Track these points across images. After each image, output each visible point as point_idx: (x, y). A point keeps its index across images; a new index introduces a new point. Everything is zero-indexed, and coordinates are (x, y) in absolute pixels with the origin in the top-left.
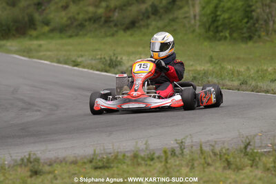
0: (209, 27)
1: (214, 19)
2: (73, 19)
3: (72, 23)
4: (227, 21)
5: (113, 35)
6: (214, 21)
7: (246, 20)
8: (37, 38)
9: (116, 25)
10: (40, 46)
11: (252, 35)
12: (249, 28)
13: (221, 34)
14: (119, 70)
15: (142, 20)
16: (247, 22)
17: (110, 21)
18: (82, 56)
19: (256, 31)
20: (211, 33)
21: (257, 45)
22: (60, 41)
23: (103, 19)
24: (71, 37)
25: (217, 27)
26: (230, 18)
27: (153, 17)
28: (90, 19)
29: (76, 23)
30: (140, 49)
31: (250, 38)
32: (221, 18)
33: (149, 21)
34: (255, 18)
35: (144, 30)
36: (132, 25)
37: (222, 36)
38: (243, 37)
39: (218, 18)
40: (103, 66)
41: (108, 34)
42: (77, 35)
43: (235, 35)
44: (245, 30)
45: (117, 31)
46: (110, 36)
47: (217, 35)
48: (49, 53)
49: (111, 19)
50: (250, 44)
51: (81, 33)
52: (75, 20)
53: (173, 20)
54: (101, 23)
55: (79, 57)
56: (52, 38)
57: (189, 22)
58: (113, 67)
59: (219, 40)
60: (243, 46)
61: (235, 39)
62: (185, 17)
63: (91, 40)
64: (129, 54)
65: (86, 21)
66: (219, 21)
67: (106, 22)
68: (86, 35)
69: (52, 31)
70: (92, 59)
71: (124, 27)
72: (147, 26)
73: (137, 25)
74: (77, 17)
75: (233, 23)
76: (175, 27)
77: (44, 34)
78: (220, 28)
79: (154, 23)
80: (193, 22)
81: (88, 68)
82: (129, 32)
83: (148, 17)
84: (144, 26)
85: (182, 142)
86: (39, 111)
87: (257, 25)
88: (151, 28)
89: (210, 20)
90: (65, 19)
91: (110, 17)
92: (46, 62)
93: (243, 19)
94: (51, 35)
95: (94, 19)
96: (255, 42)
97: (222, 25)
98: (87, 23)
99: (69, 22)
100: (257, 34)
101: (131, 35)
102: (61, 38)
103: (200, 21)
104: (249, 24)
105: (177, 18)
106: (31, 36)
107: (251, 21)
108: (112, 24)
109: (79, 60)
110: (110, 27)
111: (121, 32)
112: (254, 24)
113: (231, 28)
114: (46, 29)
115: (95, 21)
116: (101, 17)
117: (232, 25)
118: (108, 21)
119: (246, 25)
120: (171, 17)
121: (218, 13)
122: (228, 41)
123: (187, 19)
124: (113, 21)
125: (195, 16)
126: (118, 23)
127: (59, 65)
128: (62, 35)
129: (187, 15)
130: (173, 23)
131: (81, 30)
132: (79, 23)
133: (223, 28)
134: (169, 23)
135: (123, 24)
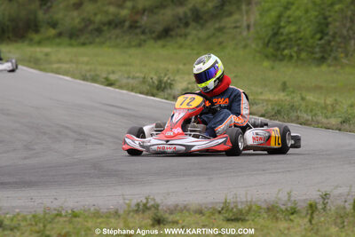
0: (269, 42)
1: (275, 31)
2: (88, 22)
3: (86, 26)
4: (292, 36)
5: (140, 45)
6: (275, 34)
7: (318, 36)
8: (39, 43)
9: (143, 33)
10: (47, 55)
11: (326, 56)
12: (322, 47)
13: (286, 52)
14: (170, 95)
15: (178, 27)
16: (321, 39)
17: (136, 27)
19: (331, 51)
20: (270, 50)
21: (332, 69)
22: (69, 50)
23: (127, 24)
24: (84, 44)
25: (279, 43)
26: (296, 32)
27: (193, 24)
28: (110, 23)
29: (91, 27)
31: (322, 60)
32: (285, 31)
33: (188, 30)
34: (331, 33)
35: (181, 41)
36: (165, 34)
37: (286, 55)
38: (314, 59)
39: (282, 30)
41: (133, 43)
42: (91, 43)
43: (303, 55)
44: (317, 50)
45: (145, 41)
46: (135, 46)
47: (279, 53)
49: (138, 24)
50: (324, 68)
51: (97, 40)
52: (91, 22)
53: (220, 30)
54: (125, 28)
56: (59, 44)
57: (241, 33)
59: (281, 60)
60: (315, 70)
61: (302, 60)
62: (236, 27)
63: (111, 50)
65: (104, 24)
66: (282, 34)
67: (131, 27)
68: (103, 43)
69: (60, 35)
70: (129, 78)
71: (154, 35)
72: (186, 35)
73: (172, 33)
74: (93, 18)
75: (300, 39)
76: (221, 39)
77: (48, 39)
78: (282, 46)
79: (194, 32)
80: (245, 33)
82: (160, 43)
83: (187, 25)
84: (181, 36)
87: (333, 43)
88: (190, 38)
89: (270, 33)
90: (78, 20)
91: (136, 22)
93: (315, 34)
94: (58, 40)
95: (115, 24)
96: (329, 66)
97: (284, 40)
98: (105, 28)
99: (83, 24)
100: (333, 55)
101: (164, 46)
102: (71, 45)
103: (255, 33)
104: (323, 41)
105: (224, 28)
106: (31, 40)
107: (326, 38)
108: (138, 31)
110: (137, 34)
111: (151, 42)
112: (329, 42)
113: (299, 45)
114: (52, 32)
115: (116, 26)
116: (124, 21)
117: (299, 42)
118: (134, 26)
119: (319, 42)
120: (217, 26)
121: (282, 24)
122: (293, 61)
123: (238, 30)
124: (140, 27)
125: (248, 27)
126: (147, 30)
127: (85, 83)
128: (73, 42)
129: (238, 24)
130: (219, 34)
131: (97, 36)
132: (96, 26)
133: (287, 45)
134: (214, 34)
135: (154, 32)
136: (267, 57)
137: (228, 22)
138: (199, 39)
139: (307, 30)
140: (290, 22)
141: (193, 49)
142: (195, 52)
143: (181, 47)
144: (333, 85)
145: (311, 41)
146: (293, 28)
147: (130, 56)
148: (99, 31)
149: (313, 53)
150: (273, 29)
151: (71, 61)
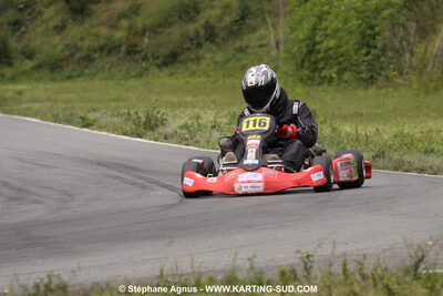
0: (303, 61)
1: (310, 48)
2: (74, 48)
3: (72, 55)
5: (140, 75)
6: (311, 52)
7: (364, 51)
8: (13, 80)
9: (145, 59)
10: (20, 93)
11: (375, 75)
12: (369, 64)
13: (324, 73)
14: (160, 134)
15: (189, 49)
16: (367, 54)
17: (136, 52)
18: (95, 110)
19: (382, 68)
20: (307, 72)
21: (383, 91)
22: (51, 85)
23: (123, 48)
24: (70, 78)
25: (316, 62)
26: (337, 47)
27: (207, 45)
28: (101, 49)
29: (78, 56)
30: (189, 99)
31: (371, 81)
32: (324, 45)
33: (201, 52)
34: (379, 45)
35: (193, 66)
36: (172, 59)
37: (325, 77)
38: (361, 78)
39: (318, 47)
40: (134, 127)
41: (133, 73)
42: (79, 76)
43: (347, 76)
44: (363, 68)
45: (147, 70)
46: (135, 76)
47: (317, 74)
48: (36, 105)
49: (137, 49)
50: (372, 90)
51: (86, 71)
52: (78, 49)
53: (241, 50)
54: (121, 55)
55: (89, 112)
56: (38, 80)
57: (269, 53)
58: (152, 129)
59: (319, 84)
60: (361, 93)
61: (346, 82)
62: (261, 46)
63: (103, 83)
64: (173, 107)
65: (95, 51)
66: (319, 52)
67: (128, 52)
68: (95, 75)
69: (38, 67)
70: (113, 115)
71: (158, 62)
72: (198, 59)
73: (180, 58)
74: (79, 44)
75: (342, 56)
77: (24, 73)
78: (321, 65)
79: (208, 55)
81: (108, 131)
82: (166, 71)
83: (199, 45)
84: (192, 60)
85: (308, 257)
86: (41, 203)
87: (383, 59)
88: (204, 62)
89: (305, 50)
90: (60, 48)
91: (136, 46)
92: (34, 120)
93: (360, 49)
94: (36, 75)
95: (109, 49)
96: (380, 88)
97: (322, 59)
98: (97, 55)
99: (67, 53)
100: (383, 73)
101: (171, 75)
102: (53, 80)
103: (286, 52)
104: (370, 57)
105: (247, 47)
106: (3, 76)
107: (373, 51)
108: (138, 56)
109: (91, 116)
110: (136, 61)
111: (156, 70)
112: (379, 57)
113: (340, 63)
115: (110, 52)
116: (120, 46)
117: (341, 59)
118: (132, 51)
119: (365, 59)
120: (238, 45)
121: (318, 39)
122: (334, 84)
123: (265, 49)
124: (139, 52)
125: (277, 44)
126: (149, 55)
127: (57, 124)
128: (55, 75)
129: (264, 42)
130: (241, 55)
131: (86, 67)
132: (84, 54)
133: (326, 64)
134: (234, 56)
135: (158, 57)
136: (301, 80)
137: (251, 39)
138: (216, 63)
139: (350, 44)
140: (326, 36)
141: (209, 76)
142: (212, 80)
143: (193, 74)
144: (378, 111)
145: (356, 57)
146: (332, 43)
147: (127, 89)
148: (88, 59)
149: (358, 73)
150: (308, 46)
151: (48, 100)
